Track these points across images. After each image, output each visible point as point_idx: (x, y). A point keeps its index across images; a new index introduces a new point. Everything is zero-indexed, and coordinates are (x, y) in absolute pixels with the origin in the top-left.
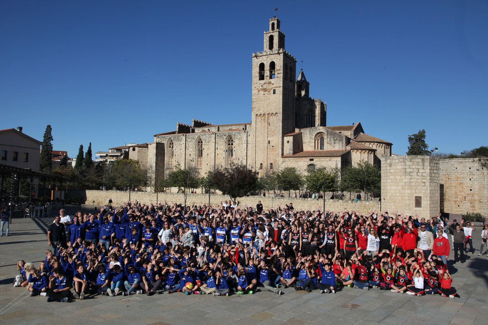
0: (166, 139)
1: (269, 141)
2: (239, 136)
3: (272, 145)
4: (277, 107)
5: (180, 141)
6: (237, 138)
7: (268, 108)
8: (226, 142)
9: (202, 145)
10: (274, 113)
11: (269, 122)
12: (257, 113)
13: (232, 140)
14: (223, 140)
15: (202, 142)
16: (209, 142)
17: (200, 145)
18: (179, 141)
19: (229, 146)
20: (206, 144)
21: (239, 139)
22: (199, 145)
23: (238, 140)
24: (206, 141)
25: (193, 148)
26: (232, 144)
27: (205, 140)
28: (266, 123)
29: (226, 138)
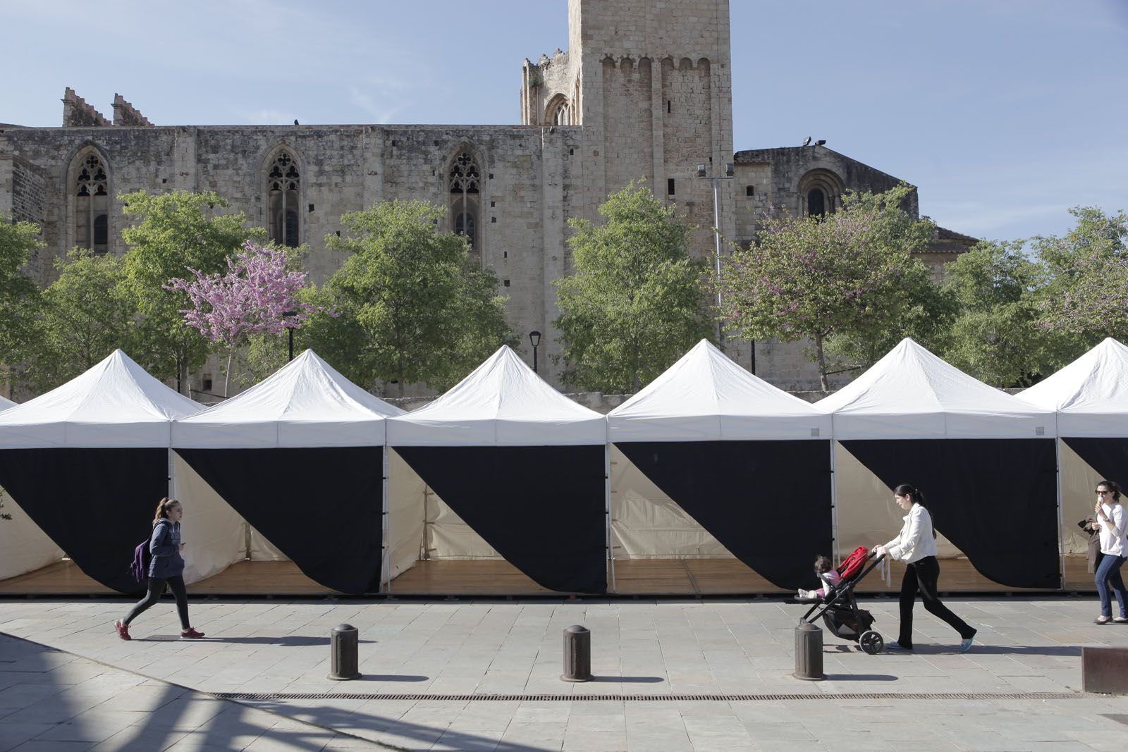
0: (58, 148)
1: (671, 183)
2: (519, 152)
3: (687, 198)
4: (706, 34)
5: (159, 163)
6: (503, 159)
7: (661, 33)
8: (441, 176)
9: (292, 186)
10: (694, 57)
11: (668, 97)
12: (608, 50)
13: (473, 171)
14: (427, 168)
15: (293, 173)
16: (342, 172)
17: (284, 187)
18: (147, 163)
19: (457, 197)
20: (323, 179)
21: (515, 165)
22: (276, 187)
23: (514, 171)
24: (327, 168)
25: (247, 200)
26: (473, 190)
27: (319, 163)
28: (657, 101)
29: (444, 158)
